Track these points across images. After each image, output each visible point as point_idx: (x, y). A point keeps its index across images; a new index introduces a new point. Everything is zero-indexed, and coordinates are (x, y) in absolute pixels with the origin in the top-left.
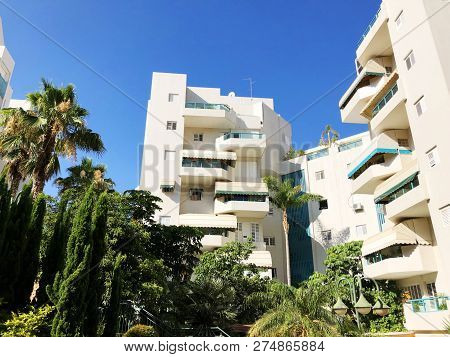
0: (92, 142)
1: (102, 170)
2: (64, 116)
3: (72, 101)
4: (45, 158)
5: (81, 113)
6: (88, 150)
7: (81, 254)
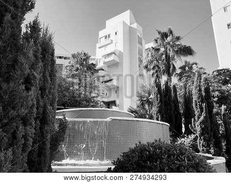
0: (187, 51)
1: (196, 64)
2: (171, 43)
3: (172, 35)
4: (168, 66)
5: (178, 38)
6: (187, 56)
7: (201, 109)
